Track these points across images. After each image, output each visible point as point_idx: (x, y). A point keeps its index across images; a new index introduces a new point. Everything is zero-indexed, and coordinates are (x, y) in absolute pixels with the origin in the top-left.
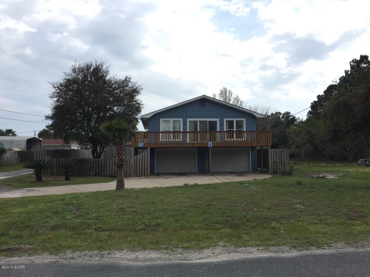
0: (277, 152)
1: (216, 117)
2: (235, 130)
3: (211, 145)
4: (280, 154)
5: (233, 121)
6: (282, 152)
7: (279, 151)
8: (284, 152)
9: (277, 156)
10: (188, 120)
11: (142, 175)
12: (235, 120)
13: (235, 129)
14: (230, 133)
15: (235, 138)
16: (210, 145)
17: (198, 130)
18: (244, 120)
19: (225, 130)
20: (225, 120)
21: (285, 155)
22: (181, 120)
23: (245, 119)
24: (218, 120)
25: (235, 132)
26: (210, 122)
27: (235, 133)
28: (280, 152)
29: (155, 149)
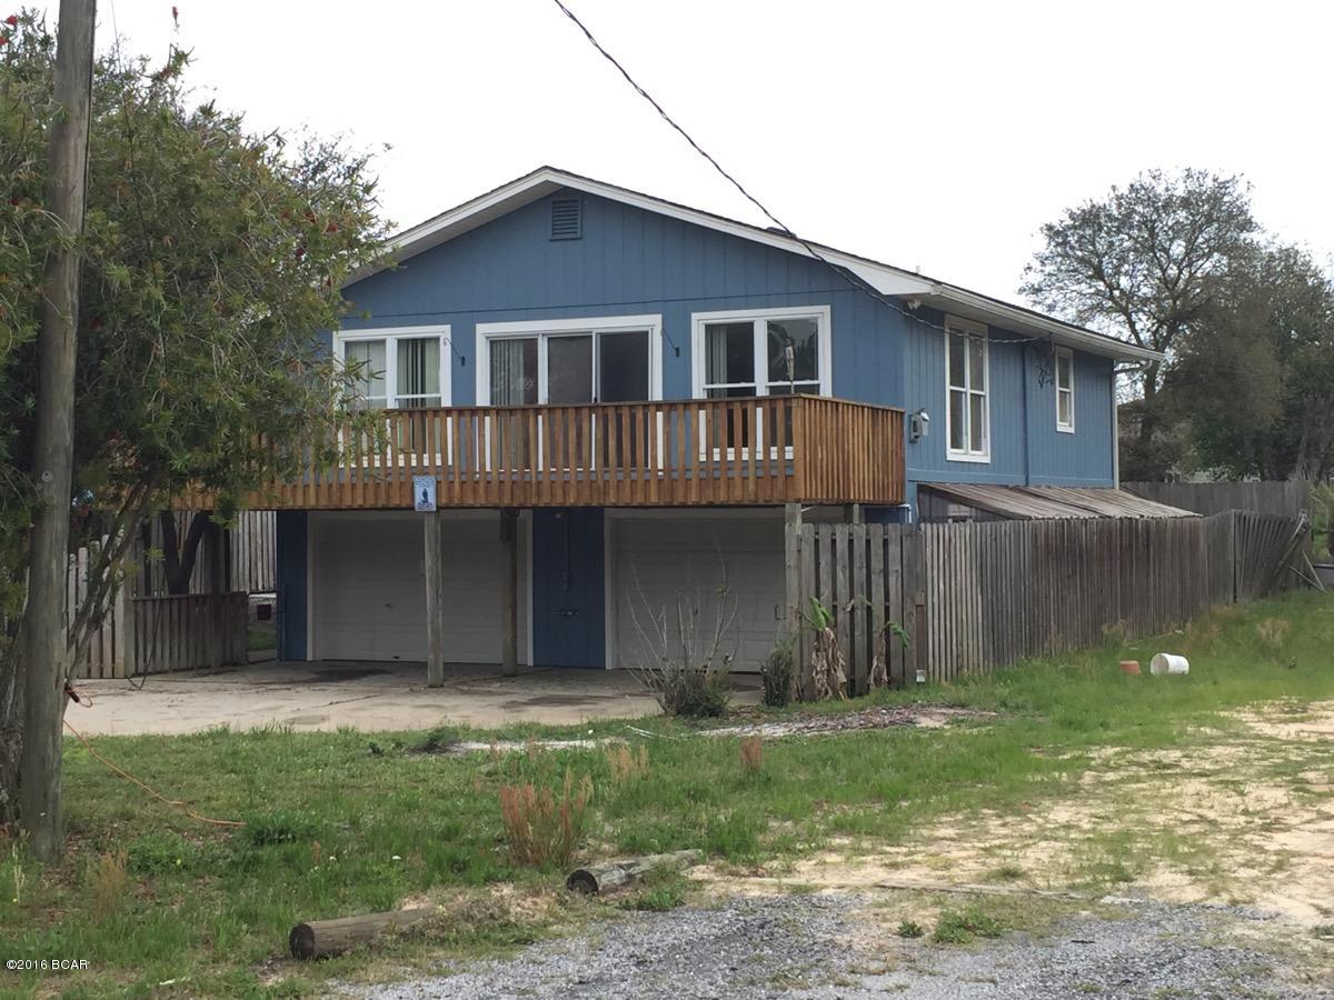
0: (842, 546)
1: (643, 307)
2: (762, 392)
3: (432, 499)
4: (859, 561)
5: (748, 328)
6: (877, 549)
7: (851, 541)
8: (886, 542)
9: (841, 577)
10: (484, 330)
11: (89, 671)
12: (760, 319)
13: (761, 383)
14: (731, 409)
15: (760, 447)
16: (425, 494)
17: (543, 397)
18: (822, 315)
19: (699, 391)
20: (699, 321)
21: (894, 566)
22: (443, 331)
23: (827, 309)
24: (651, 323)
25: (759, 402)
26: (608, 339)
27: (759, 411)
28: (859, 548)
29: (309, 513)
